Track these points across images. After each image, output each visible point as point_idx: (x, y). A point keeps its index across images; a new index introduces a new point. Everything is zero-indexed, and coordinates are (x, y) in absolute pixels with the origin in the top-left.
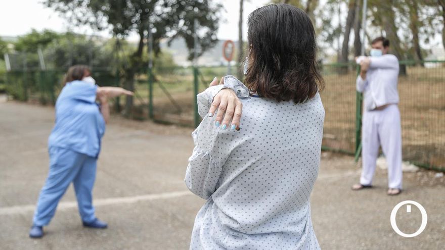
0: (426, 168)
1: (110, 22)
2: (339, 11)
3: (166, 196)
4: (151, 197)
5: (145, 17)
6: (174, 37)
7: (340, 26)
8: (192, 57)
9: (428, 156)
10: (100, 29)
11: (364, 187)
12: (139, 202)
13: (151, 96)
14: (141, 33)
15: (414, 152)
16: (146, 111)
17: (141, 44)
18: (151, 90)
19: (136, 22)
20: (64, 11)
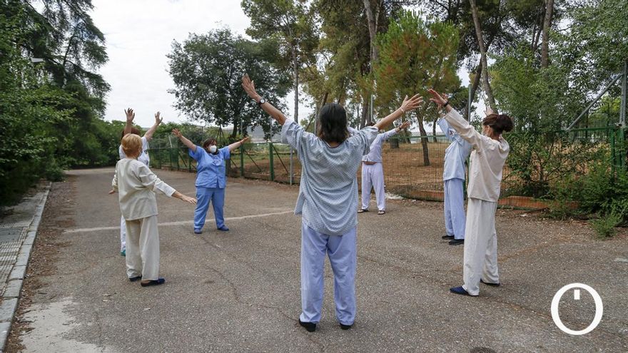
0: (407, 197)
1: (216, 116)
2: (358, 108)
3: (260, 215)
4: (252, 216)
5: (237, 113)
6: (255, 124)
7: (358, 117)
8: (267, 137)
9: (408, 191)
10: (210, 121)
11: (365, 211)
12: (245, 219)
13: (242, 163)
14: (235, 123)
15: (401, 190)
16: (239, 171)
17: (235, 129)
18: (242, 159)
19: (232, 116)
20: (189, 111)
